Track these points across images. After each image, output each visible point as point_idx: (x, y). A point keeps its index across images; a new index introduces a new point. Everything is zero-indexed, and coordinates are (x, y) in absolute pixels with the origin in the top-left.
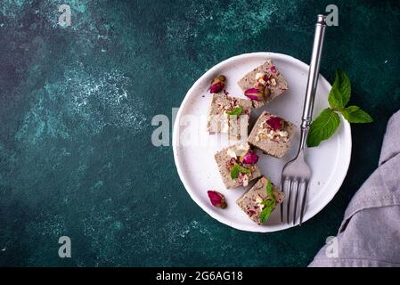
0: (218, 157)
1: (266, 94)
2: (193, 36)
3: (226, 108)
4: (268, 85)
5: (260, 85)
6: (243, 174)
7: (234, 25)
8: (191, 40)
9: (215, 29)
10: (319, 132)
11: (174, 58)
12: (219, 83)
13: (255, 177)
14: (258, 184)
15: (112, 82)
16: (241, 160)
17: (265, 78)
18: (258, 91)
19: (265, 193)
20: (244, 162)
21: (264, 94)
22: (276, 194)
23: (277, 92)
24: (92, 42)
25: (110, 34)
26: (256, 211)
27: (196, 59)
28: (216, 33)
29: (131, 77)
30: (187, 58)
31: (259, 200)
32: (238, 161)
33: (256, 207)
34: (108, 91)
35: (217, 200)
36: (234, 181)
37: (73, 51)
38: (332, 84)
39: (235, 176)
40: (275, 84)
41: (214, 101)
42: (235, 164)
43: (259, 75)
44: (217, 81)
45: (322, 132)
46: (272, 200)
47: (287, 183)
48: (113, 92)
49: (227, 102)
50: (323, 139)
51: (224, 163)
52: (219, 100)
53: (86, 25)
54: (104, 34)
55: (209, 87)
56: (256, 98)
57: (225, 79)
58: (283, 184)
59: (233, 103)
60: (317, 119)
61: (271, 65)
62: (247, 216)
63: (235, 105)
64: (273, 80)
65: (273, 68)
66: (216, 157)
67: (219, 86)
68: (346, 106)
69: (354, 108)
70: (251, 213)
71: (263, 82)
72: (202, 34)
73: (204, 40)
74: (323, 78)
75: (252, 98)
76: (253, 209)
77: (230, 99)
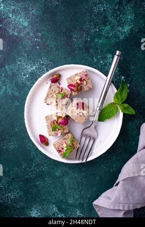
0: (47, 118)
1: (79, 89)
2: (87, 40)
3: (56, 92)
4: (81, 84)
5: (77, 83)
6: (59, 130)
7: (109, 34)
8: (86, 42)
9: (99, 36)
10: (106, 114)
11: (77, 52)
12: (56, 78)
13: (65, 132)
14: (66, 137)
15: (43, 65)
16: (59, 122)
17: (81, 80)
18: (74, 86)
19: (69, 142)
20: (60, 123)
21: (78, 88)
22: (74, 143)
23: (86, 88)
24: (32, 42)
25: (42, 38)
26: (62, 150)
27: (89, 53)
28: (100, 38)
29: (53, 62)
30: (84, 52)
31: (65, 145)
32: (57, 122)
33: (62, 149)
34: (40, 69)
35: (44, 140)
36: (53, 132)
37: (20, 48)
38: (117, 90)
39: (54, 129)
40: (85, 84)
41: (50, 87)
42: (56, 123)
43: (78, 78)
44: (55, 76)
45: (107, 115)
46: (72, 147)
47: (84, 139)
48: (43, 70)
49: (58, 89)
50: (107, 119)
51: (50, 121)
52: (53, 87)
53: (28, 33)
54: (38, 38)
55: (50, 79)
56: (73, 90)
57: (60, 76)
58: (81, 138)
59: (60, 90)
60: (106, 107)
61: (85, 73)
62: (57, 152)
63: (61, 91)
64: (85, 82)
65: (86, 75)
66: (46, 117)
67: (56, 80)
68: (123, 103)
69: (126, 105)
70: (59, 151)
71: (79, 82)
72: (92, 39)
73: (93, 42)
74: (113, 85)
75: (72, 90)
76: (60, 149)
77: (59, 88)
